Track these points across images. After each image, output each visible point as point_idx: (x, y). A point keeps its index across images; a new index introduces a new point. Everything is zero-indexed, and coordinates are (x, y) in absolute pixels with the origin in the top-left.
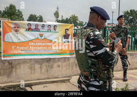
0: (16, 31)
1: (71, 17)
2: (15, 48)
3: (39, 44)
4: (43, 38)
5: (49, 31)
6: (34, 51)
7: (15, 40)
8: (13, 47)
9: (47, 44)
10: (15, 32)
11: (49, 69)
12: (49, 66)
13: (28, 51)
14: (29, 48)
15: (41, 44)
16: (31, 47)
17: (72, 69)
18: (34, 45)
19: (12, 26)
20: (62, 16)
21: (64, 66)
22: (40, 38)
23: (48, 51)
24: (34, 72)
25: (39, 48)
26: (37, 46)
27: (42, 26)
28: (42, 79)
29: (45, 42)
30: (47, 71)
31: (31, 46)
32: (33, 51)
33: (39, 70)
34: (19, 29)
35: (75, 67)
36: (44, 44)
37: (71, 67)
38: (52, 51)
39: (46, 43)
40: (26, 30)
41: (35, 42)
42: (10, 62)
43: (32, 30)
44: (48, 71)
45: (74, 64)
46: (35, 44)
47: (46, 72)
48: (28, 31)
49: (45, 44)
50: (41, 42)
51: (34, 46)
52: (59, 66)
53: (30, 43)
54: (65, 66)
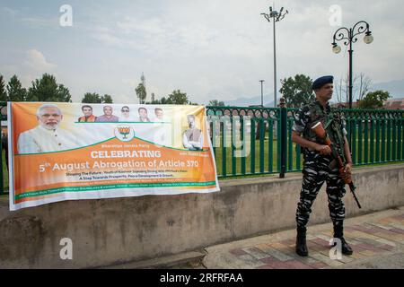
0: (51, 123)
1: (171, 96)
2: (48, 169)
3: (120, 154)
4: (130, 137)
5: (145, 121)
6: (108, 175)
7: (48, 147)
8: (42, 168)
9: (143, 154)
10: (48, 127)
11: (144, 232)
12: (144, 223)
13: (88, 176)
14: (91, 166)
15: (126, 154)
16: (96, 163)
17: (207, 226)
18: (107, 156)
19: (39, 112)
20: (153, 95)
21: (184, 220)
22: (120, 137)
23: (150, 174)
24: (105, 243)
25: (121, 166)
26: (116, 160)
27: (123, 111)
28: (128, 260)
29: (136, 149)
30: (140, 237)
31: (98, 160)
32: (104, 175)
33: (117, 236)
34: (58, 118)
35: (213, 221)
36: (135, 154)
37: (202, 222)
38: (159, 173)
39: (141, 152)
40: (80, 119)
41: (109, 150)
42: (37, 219)
43: (97, 120)
44: (143, 239)
45: (210, 213)
46: (109, 154)
47: (138, 240)
48: (86, 121)
49: (139, 154)
50: (126, 149)
51: (105, 160)
52: (171, 222)
53: (92, 153)
54: (187, 221)
